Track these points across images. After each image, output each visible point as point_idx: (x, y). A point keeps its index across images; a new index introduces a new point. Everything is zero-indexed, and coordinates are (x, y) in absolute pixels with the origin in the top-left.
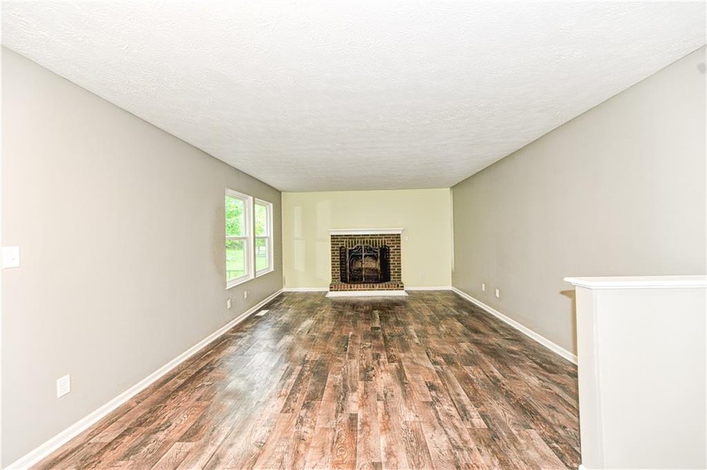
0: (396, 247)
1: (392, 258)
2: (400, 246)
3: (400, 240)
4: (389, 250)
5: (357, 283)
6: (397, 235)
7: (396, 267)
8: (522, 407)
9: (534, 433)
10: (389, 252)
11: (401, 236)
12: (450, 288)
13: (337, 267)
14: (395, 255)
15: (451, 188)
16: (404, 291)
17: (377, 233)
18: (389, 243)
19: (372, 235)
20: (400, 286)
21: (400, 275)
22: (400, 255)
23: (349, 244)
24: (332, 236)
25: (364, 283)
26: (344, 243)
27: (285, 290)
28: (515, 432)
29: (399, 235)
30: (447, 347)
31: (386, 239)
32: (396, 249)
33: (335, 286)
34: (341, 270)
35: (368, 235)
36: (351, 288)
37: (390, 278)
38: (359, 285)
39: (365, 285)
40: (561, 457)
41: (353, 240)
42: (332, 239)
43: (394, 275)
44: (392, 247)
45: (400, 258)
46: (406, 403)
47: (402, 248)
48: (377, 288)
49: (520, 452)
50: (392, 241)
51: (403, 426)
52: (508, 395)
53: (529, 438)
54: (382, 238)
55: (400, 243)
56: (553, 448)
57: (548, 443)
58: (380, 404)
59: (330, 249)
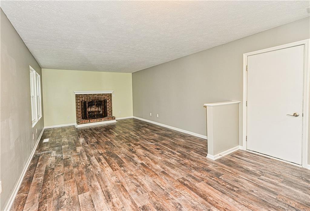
0: (110, 100)
1: (108, 105)
2: (111, 99)
3: (111, 97)
4: (106, 101)
5: (93, 119)
6: (110, 94)
7: (110, 109)
8: (185, 147)
9: (192, 152)
10: (107, 102)
11: (112, 95)
12: (132, 117)
13: (79, 112)
14: (109, 104)
15: (132, 73)
16: (115, 120)
17: (100, 93)
18: (106, 98)
19: (98, 94)
20: (113, 118)
21: (112, 113)
22: (112, 104)
23: (86, 99)
24: (76, 95)
25: (96, 118)
26: (84, 98)
27: (45, 128)
28: (188, 153)
29: (111, 94)
30: (151, 137)
31: (105, 96)
32: (110, 101)
33: (81, 121)
34: (82, 113)
35: (96, 94)
36: (90, 121)
37: (107, 115)
38: (94, 120)
39: (97, 119)
40: (201, 155)
41: (88, 97)
42: (76, 96)
43: (109, 113)
44: (108, 100)
45: (112, 105)
46: (154, 155)
47: (112, 100)
48: (103, 120)
49: (193, 157)
50: (108, 97)
51: (160, 161)
52: (180, 145)
53: (192, 153)
54: (103, 95)
55: (111, 98)
56: (198, 154)
57: (197, 153)
58: (147, 158)
59: (75, 102)
